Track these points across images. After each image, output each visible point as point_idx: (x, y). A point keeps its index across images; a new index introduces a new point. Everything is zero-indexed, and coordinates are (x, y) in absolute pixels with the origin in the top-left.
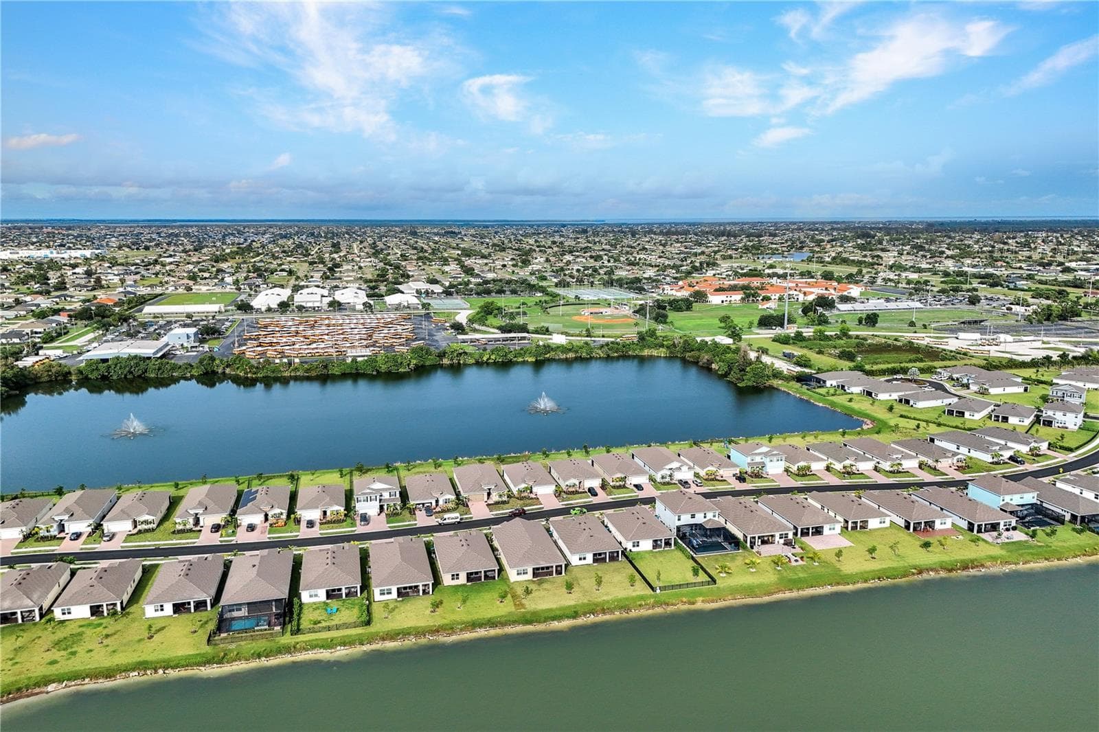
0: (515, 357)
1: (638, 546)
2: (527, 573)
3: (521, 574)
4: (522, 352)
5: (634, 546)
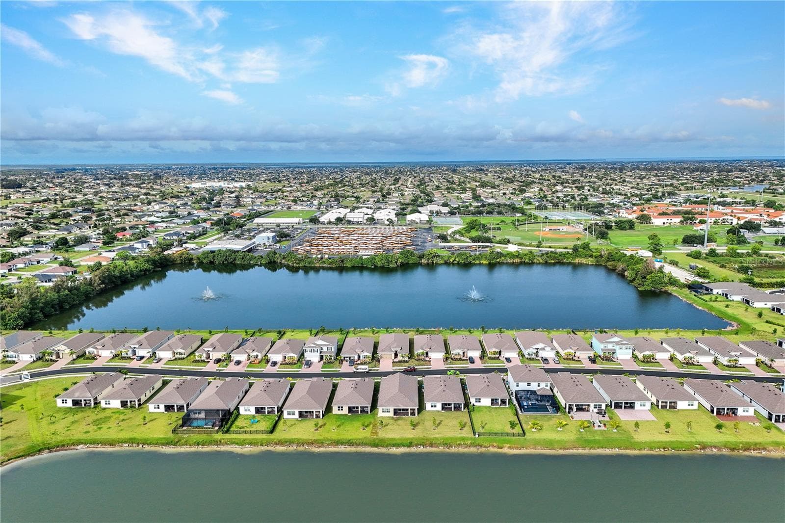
0: (474, 260)
1: (480, 402)
2: (389, 412)
3: (385, 411)
5: (476, 402)
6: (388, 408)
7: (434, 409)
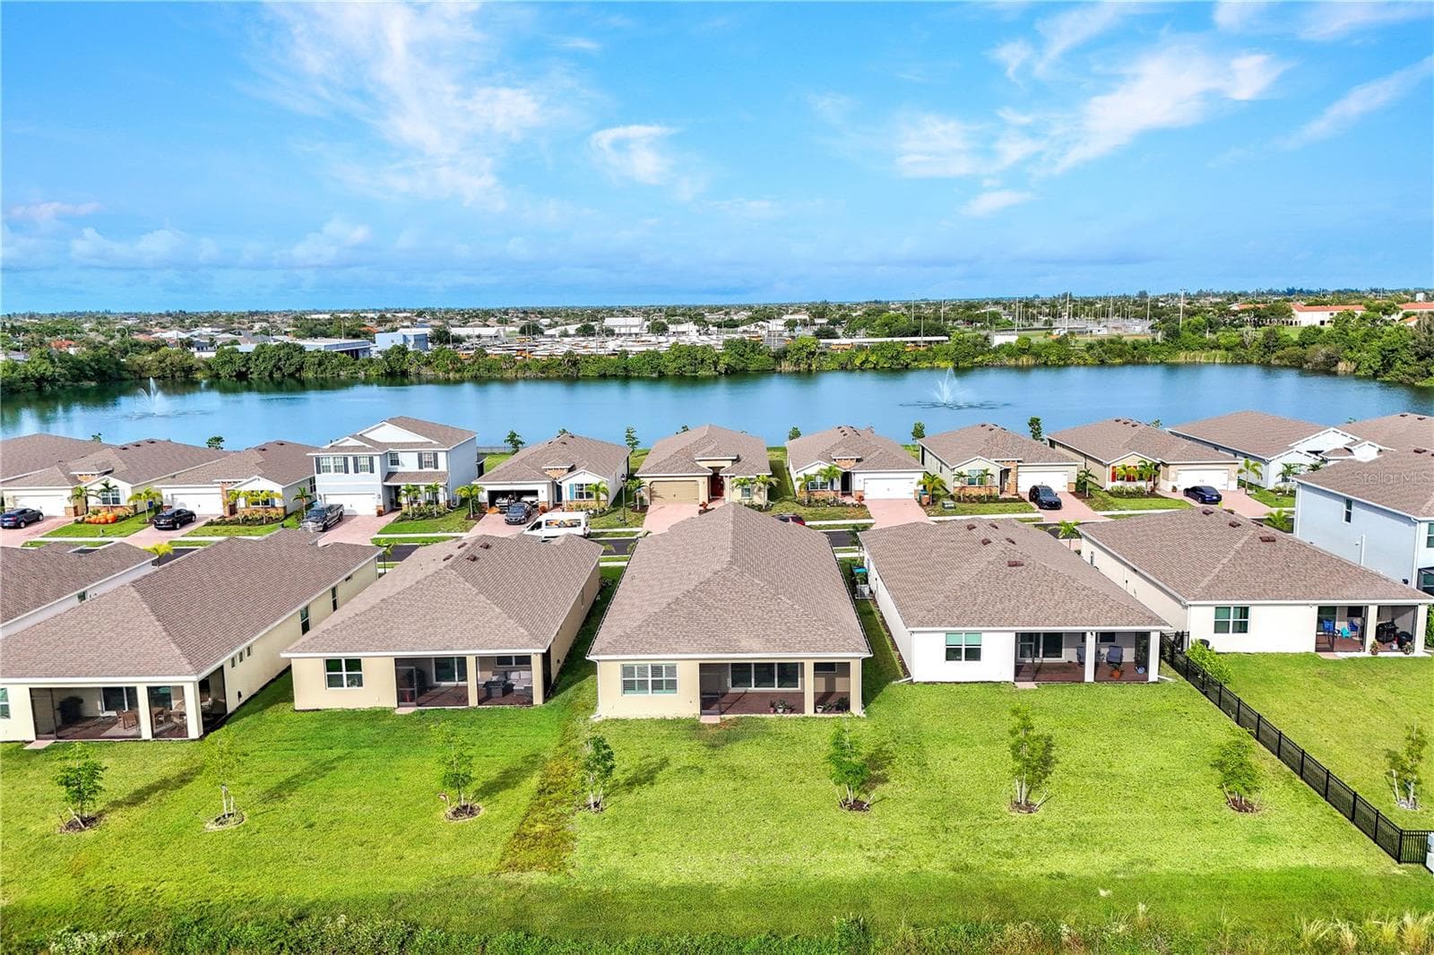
1: (1242, 628)
2: (672, 685)
3: (643, 685)
4: (931, 354)
5: (1220, 627)
6: (662, 658)
7: (963, 671)
